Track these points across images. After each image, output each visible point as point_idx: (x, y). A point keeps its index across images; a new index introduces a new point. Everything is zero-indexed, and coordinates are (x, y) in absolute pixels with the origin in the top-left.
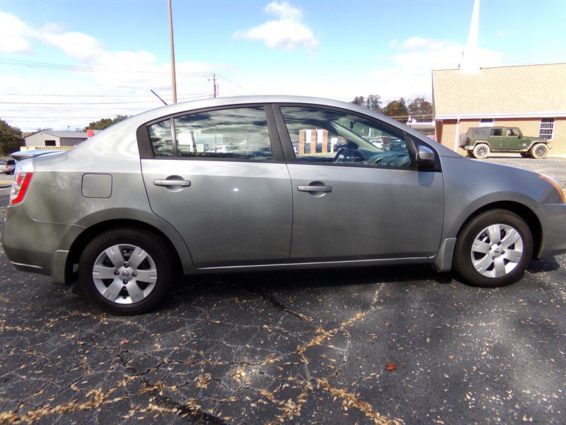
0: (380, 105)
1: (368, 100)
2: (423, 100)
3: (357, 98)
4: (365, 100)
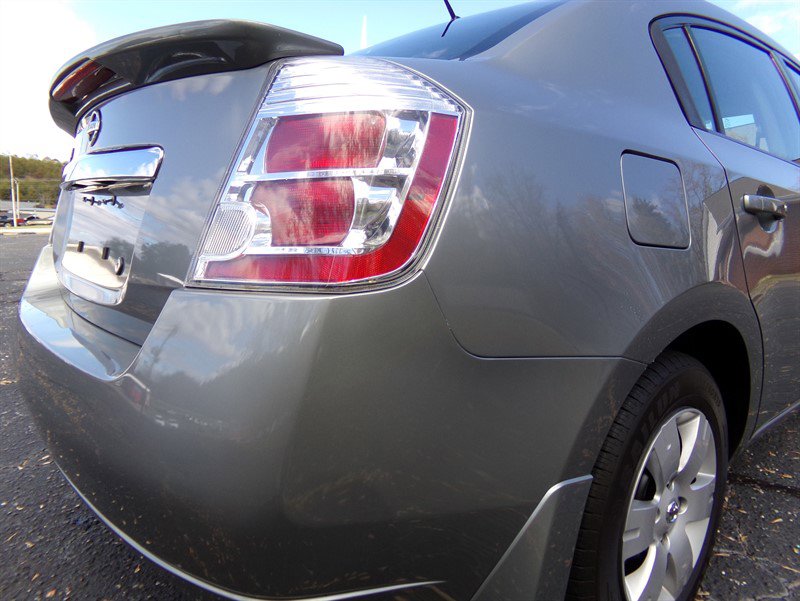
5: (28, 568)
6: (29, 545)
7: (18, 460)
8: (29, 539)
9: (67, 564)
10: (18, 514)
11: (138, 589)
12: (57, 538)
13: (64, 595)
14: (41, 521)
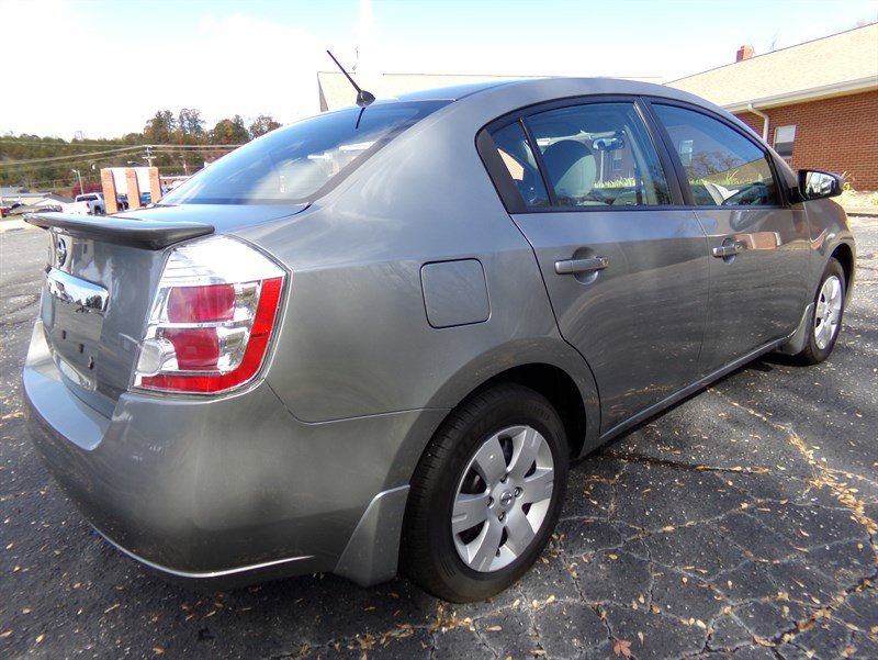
0: (202, 126)
1: (181, 117)
2: (269, 118)
3: (159, 113)
4: (176, 116)
5: (59, 569)
6: (57, 552)
7: (41, 486)
8: (57, 548)
9: (88, 564)
10: (46, 529)
11: (141, 578)
12: (79, 546)
13: (87, 586)
14: (65, 535)
